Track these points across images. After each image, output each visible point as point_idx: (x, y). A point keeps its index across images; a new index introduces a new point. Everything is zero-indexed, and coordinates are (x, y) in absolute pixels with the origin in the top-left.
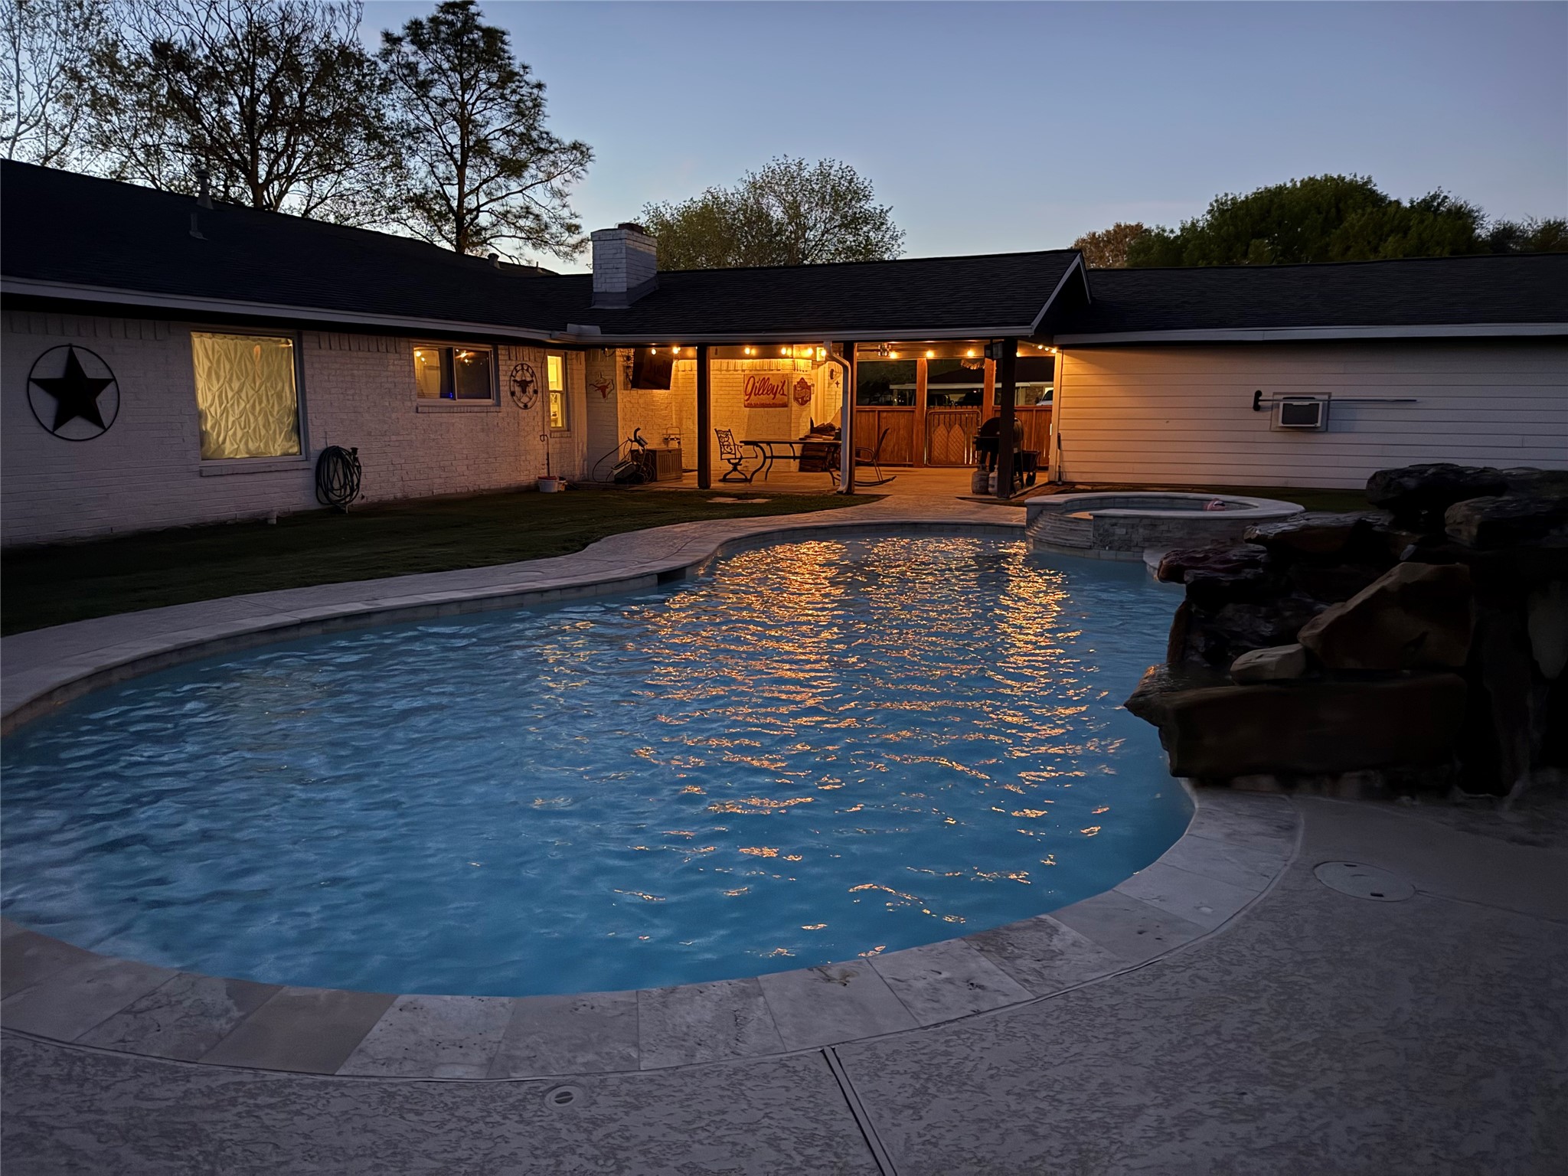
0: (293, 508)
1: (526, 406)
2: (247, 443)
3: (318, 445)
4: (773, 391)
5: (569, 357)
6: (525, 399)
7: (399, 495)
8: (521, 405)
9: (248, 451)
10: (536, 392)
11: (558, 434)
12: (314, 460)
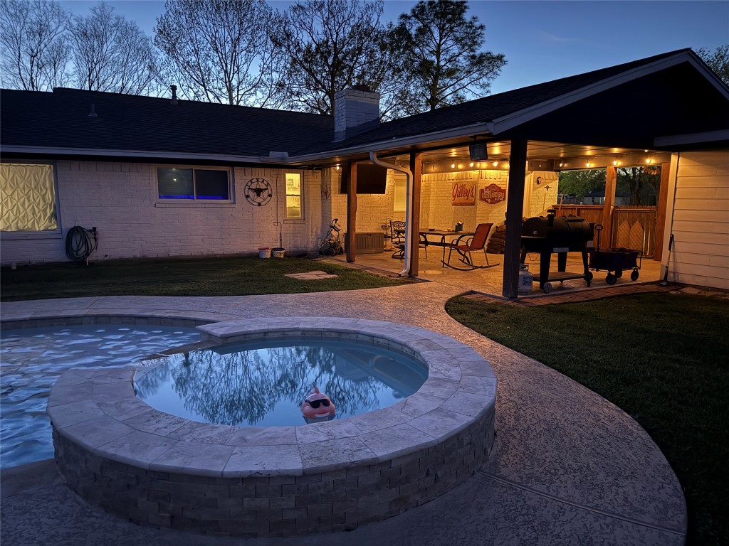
0: (46, 260)
1: (260, 204)
2: (17, 223)
3: (68, 224)
4: (467, 194)
5: (305, 174)
6: (259, 200)
7: (139, 256)
8: (256, 204)
9: (18, 227)
10: (270, 195)
11: (291, 222)
12: (65, 234)
